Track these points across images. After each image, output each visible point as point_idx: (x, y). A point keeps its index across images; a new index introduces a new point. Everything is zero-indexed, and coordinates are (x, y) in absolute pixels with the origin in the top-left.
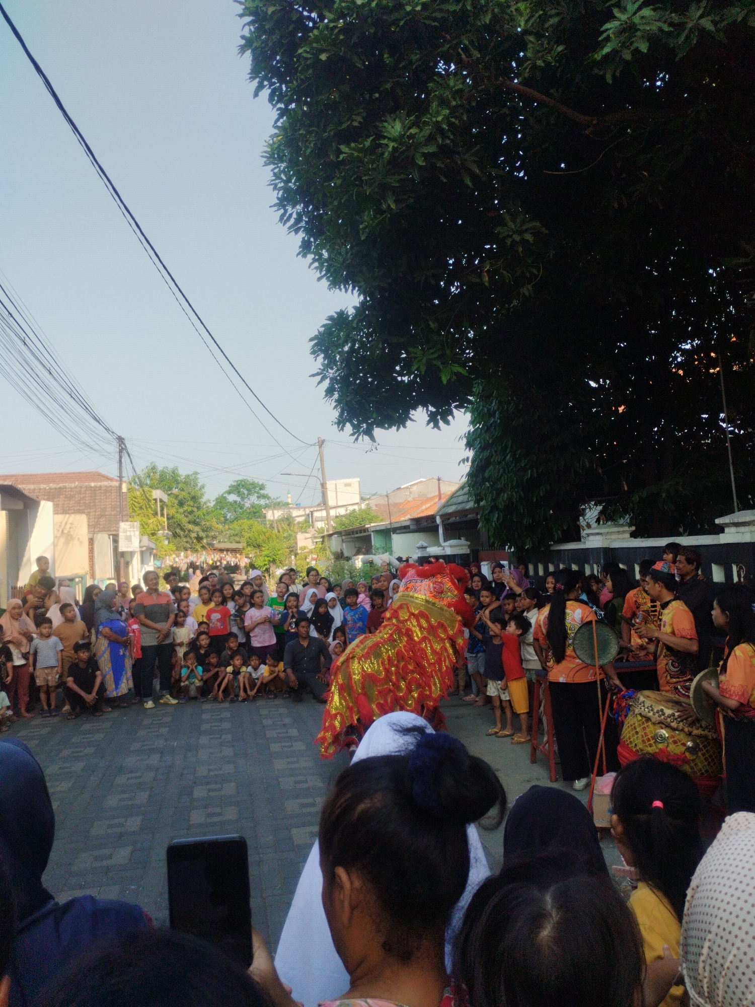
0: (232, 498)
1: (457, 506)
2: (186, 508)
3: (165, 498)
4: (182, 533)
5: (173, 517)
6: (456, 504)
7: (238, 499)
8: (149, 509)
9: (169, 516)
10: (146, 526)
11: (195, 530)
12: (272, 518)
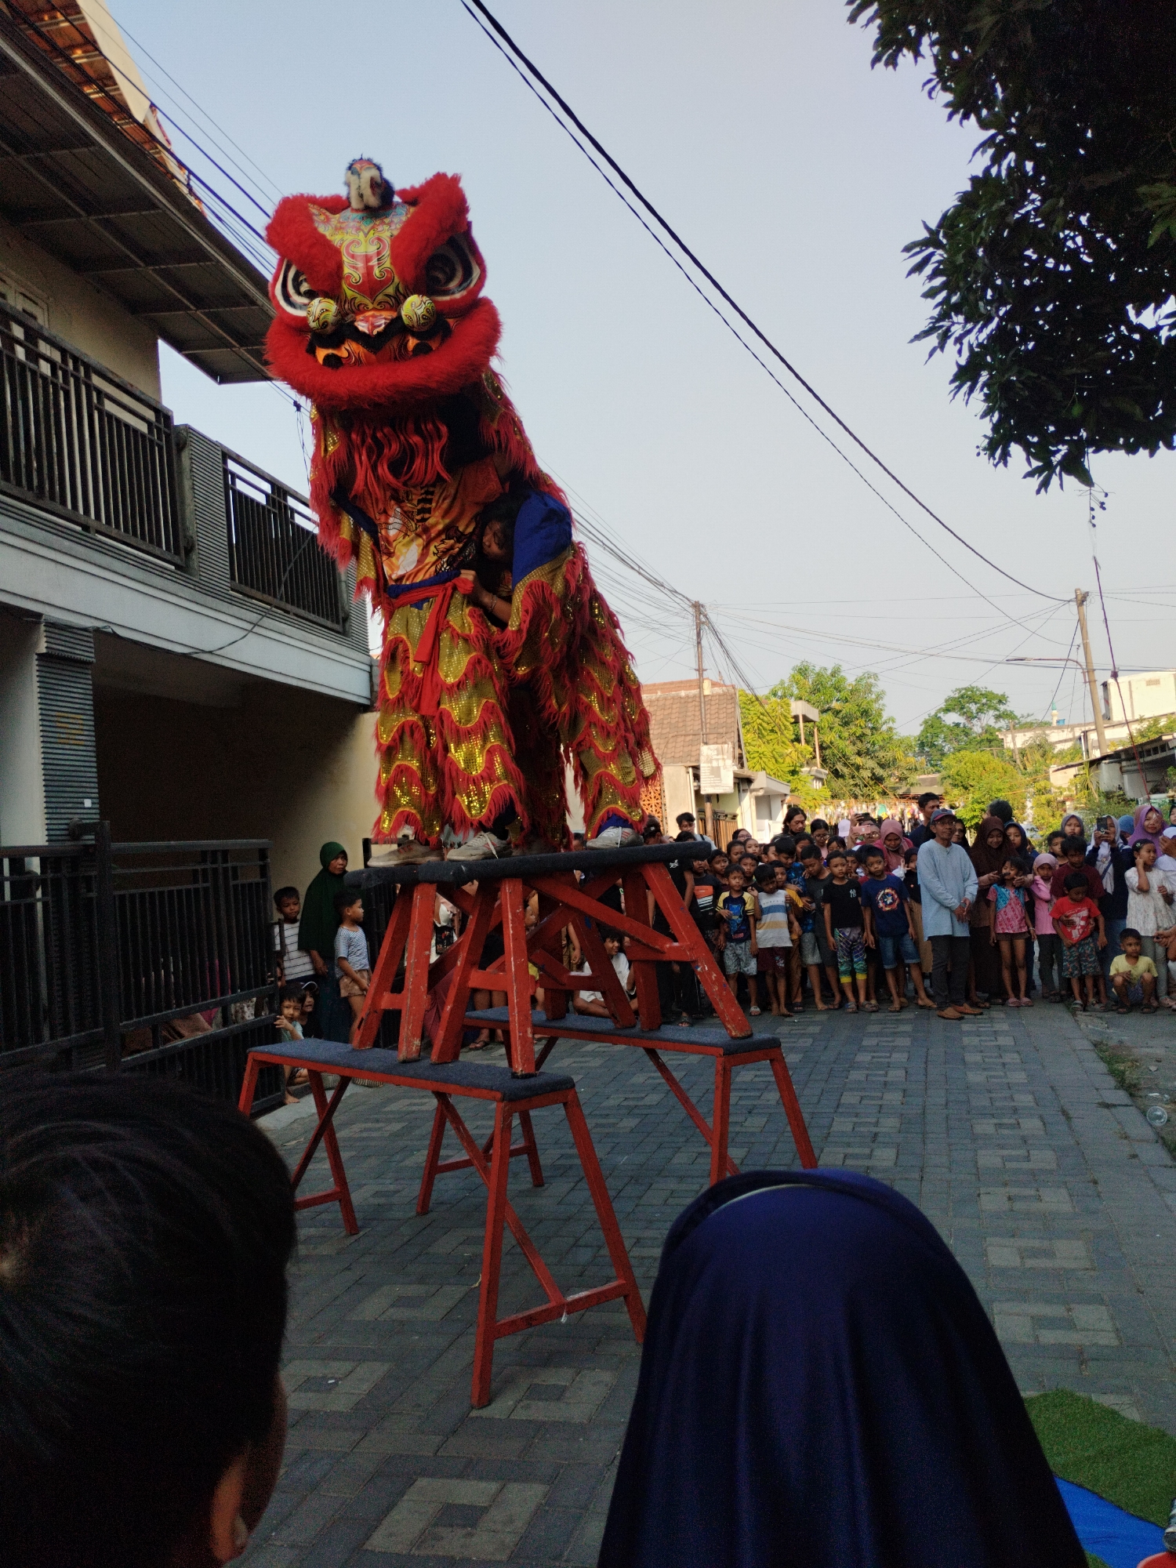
0: (952, 718)
2: (853, 729)
3: (814, 714)
4: (846, 771)
5: (829, 747)
7: (961, 720)
8: (785, 732)
9: (824, 745)
10: (780, 760)
11: (867, 766)
12: (1012, 746)
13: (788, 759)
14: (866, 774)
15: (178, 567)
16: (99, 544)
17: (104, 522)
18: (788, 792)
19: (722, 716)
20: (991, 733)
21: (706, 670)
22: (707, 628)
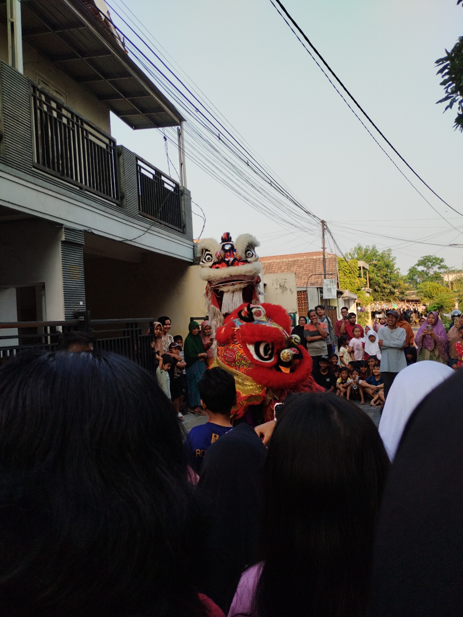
2: (382, 272)
5: (372, 280)
7: (425, 269)
8: (355, 273)
9: (370, 279)
10: (353, 285)
11: (388, 288)
12: (447, 280)
13: (356, 284)
14: (388, 291)
15: (117, 205)
16: (86, 195)
17: (88, 186)
18: (356, 298)
19: (331, 267)
20: (437, 275)
21: (326, 248)
22: (327, 231)
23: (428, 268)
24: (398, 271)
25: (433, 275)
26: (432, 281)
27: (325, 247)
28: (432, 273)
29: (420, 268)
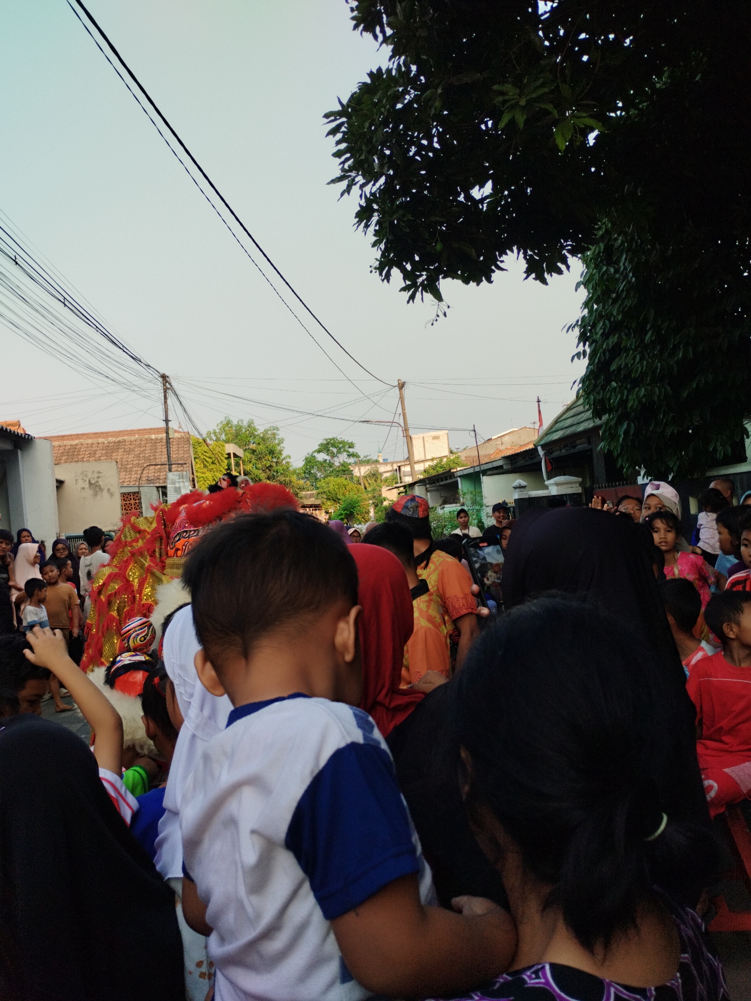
1: (564, 430)
2: (264, 462)
6: (563, 429)
7: (327, 458)
8: (222, 464)
9: (246, 472)
12: (358, 475)
19: (180, 452)
20: (345, 467)
21: (170, 421)
22: (171, 392)
23: (333, 456)
24: (288, 460)
25: (339, 467)
26: (337, 476)
27: (169, 419)
28: (337, 464)
29: (321, 457)
